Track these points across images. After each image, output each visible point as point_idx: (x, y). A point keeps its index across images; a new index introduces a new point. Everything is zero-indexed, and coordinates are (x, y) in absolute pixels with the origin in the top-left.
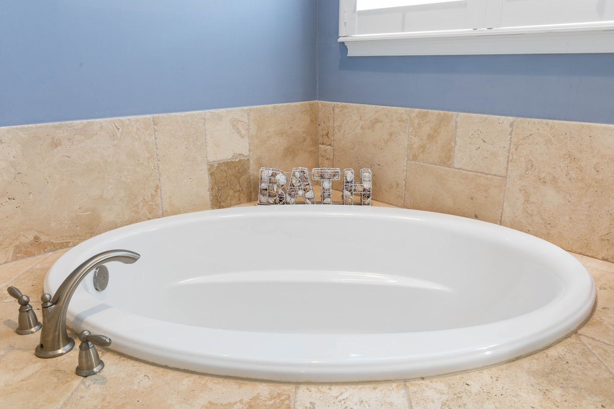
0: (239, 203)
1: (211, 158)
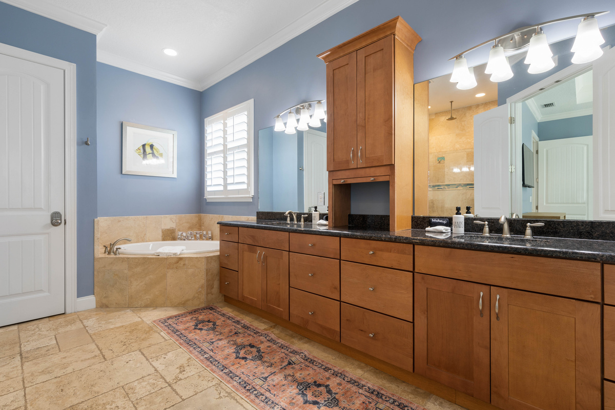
0: (169, 240)
1: (163, 228)
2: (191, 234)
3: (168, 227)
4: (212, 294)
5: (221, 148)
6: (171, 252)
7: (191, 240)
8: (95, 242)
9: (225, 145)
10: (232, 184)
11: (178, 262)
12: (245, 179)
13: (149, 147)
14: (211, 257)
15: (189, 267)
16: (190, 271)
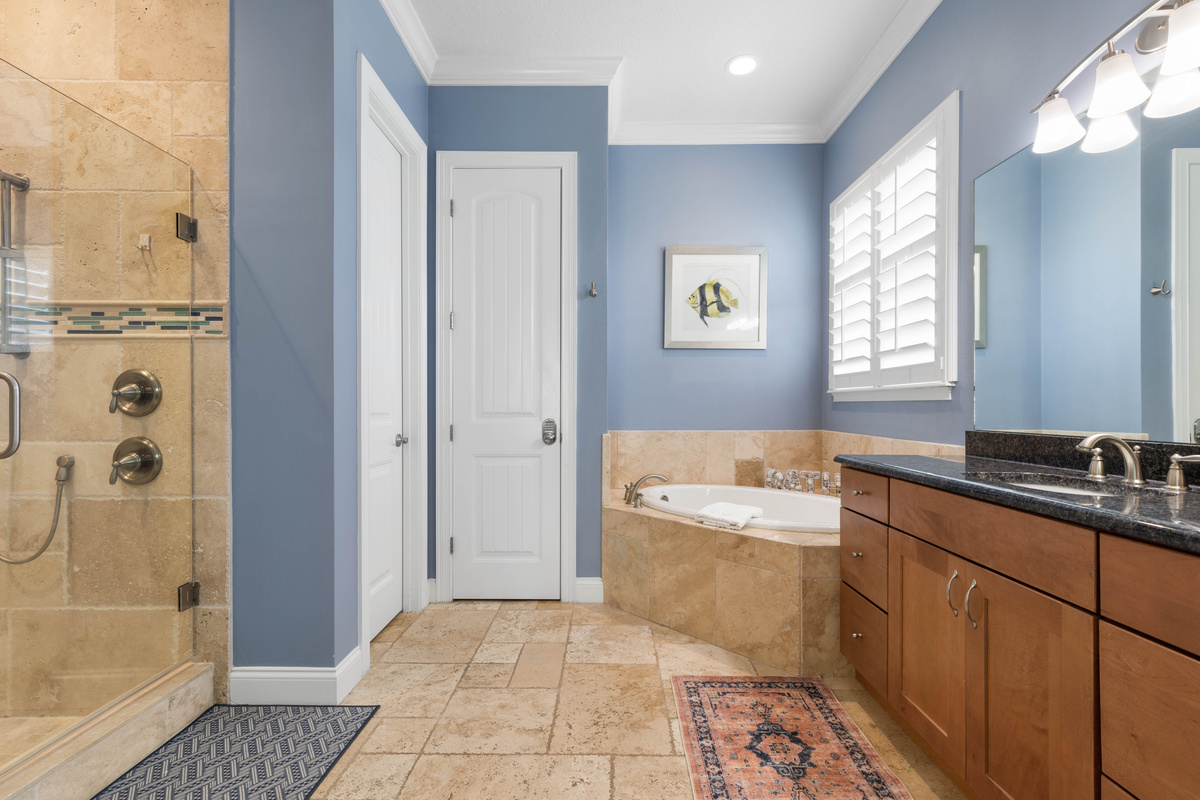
0: (749, 485)
1: (737, 457)
2: (795, 476)
3: (747, 456)
4: (820, 650)
5: (866, 263)
6: (726, 518)
7: (794, 489)
8: (603, 479)
9: (875, 254)
10: (892, 352)
11: (738, 547)
12: (929, 336)
13: (712, 290)
14: (818, 551)
15: (762, 563)
16: (766, 574)
